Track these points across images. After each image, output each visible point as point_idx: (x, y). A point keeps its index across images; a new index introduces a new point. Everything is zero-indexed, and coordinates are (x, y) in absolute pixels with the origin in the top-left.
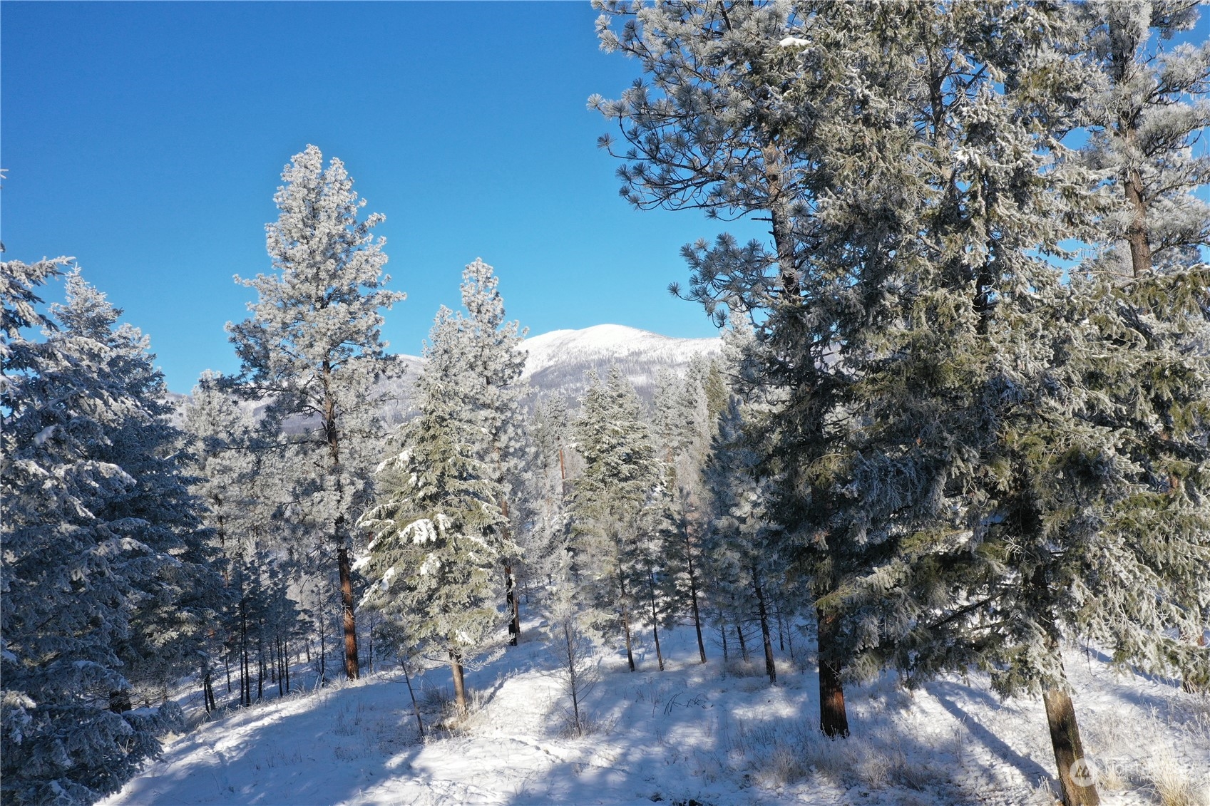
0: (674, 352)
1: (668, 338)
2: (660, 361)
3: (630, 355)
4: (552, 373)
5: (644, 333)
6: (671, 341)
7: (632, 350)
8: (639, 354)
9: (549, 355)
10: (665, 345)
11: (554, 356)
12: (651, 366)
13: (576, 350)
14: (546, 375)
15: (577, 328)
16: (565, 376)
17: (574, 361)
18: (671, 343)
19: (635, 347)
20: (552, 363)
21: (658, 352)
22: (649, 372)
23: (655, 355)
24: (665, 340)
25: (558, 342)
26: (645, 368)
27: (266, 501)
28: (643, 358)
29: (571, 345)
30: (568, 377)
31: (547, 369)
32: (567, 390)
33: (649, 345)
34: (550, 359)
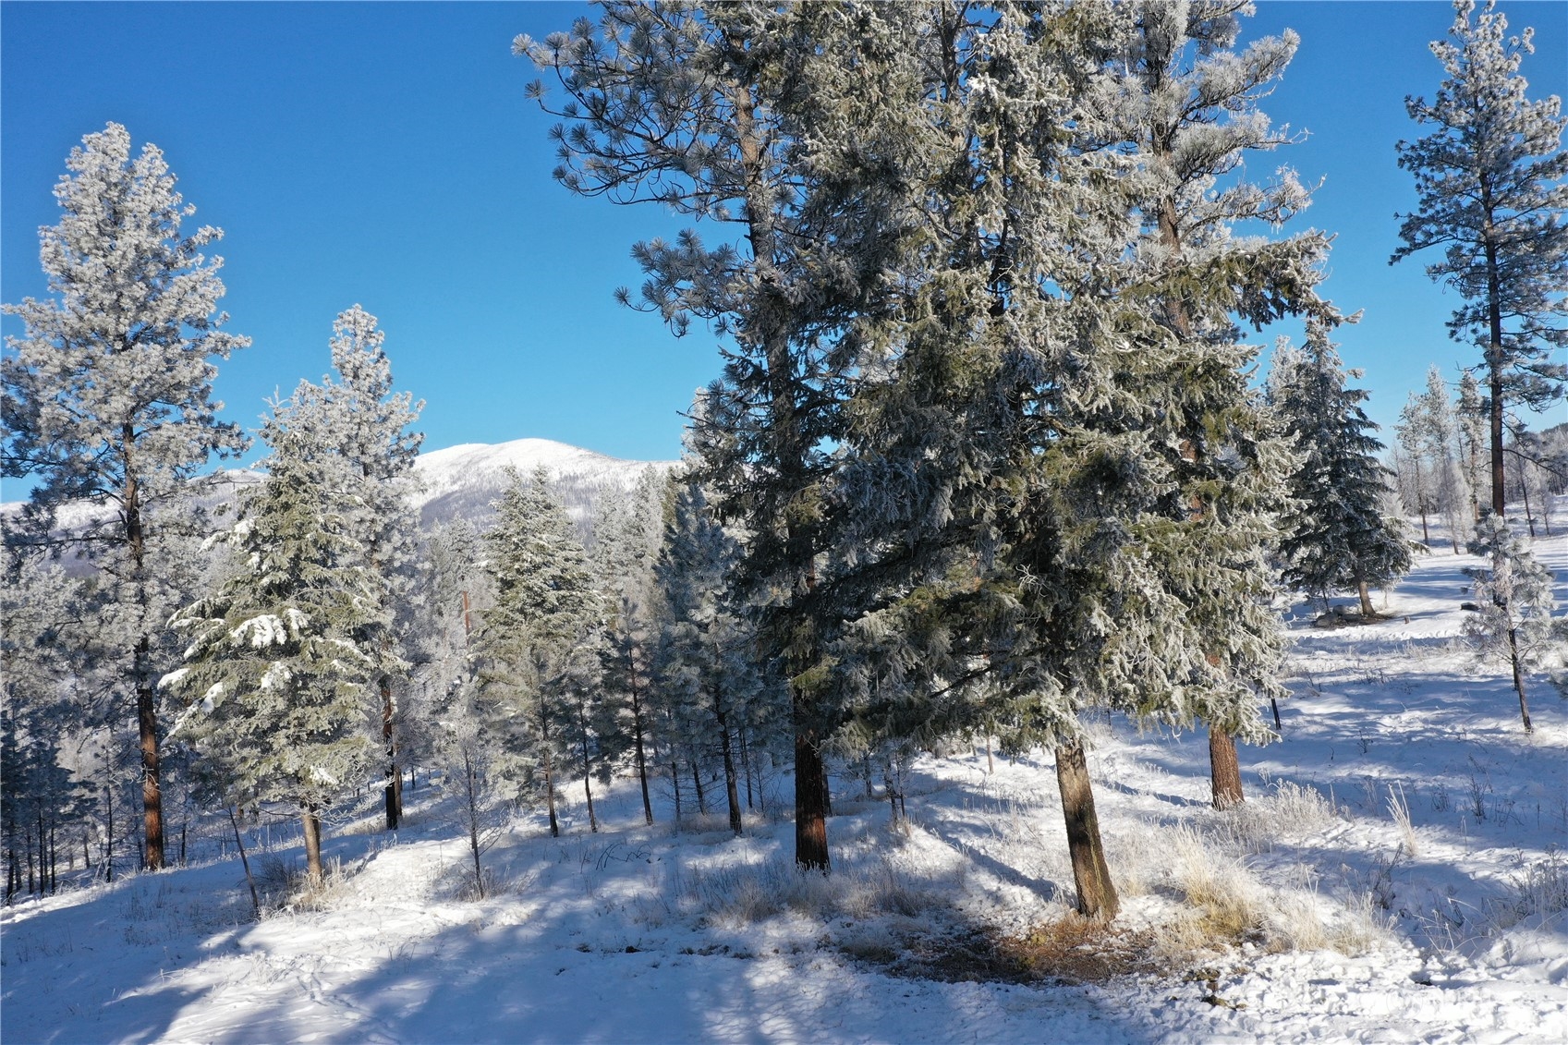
0: (621, 477)
1: (614, 460)
2: (602, 488)
3: (562, 480)
4: (456, 501)
5: (582, 452)
6: (617, 464)
7: (565, 474)
8: (574, 478)
9: (452, 476)
10: (609, 468)
11: (459, 479)
12: (590, 495)
13: (490, 471)
14: (448, 503)
15: (492, 442)
16: (474, 505)
17: (486, 486)
18: (617, 466)
19: (569, 469)
20: (456, 487)
21: (600, 477)
22: (587, 502)
23: (596, 481)
24: (609, 462)
25: (465, 460)
26: (582, 497)
27: (28, 656)
28: (580, 484)
29: (483, 464)
30: (478, 507)
31: (449, 495)
32: (476, 524)
33: (588, 468)
34: (454, 483)
